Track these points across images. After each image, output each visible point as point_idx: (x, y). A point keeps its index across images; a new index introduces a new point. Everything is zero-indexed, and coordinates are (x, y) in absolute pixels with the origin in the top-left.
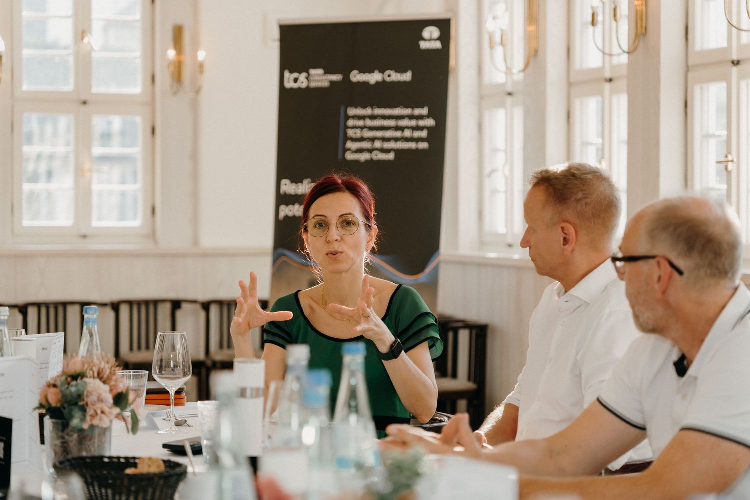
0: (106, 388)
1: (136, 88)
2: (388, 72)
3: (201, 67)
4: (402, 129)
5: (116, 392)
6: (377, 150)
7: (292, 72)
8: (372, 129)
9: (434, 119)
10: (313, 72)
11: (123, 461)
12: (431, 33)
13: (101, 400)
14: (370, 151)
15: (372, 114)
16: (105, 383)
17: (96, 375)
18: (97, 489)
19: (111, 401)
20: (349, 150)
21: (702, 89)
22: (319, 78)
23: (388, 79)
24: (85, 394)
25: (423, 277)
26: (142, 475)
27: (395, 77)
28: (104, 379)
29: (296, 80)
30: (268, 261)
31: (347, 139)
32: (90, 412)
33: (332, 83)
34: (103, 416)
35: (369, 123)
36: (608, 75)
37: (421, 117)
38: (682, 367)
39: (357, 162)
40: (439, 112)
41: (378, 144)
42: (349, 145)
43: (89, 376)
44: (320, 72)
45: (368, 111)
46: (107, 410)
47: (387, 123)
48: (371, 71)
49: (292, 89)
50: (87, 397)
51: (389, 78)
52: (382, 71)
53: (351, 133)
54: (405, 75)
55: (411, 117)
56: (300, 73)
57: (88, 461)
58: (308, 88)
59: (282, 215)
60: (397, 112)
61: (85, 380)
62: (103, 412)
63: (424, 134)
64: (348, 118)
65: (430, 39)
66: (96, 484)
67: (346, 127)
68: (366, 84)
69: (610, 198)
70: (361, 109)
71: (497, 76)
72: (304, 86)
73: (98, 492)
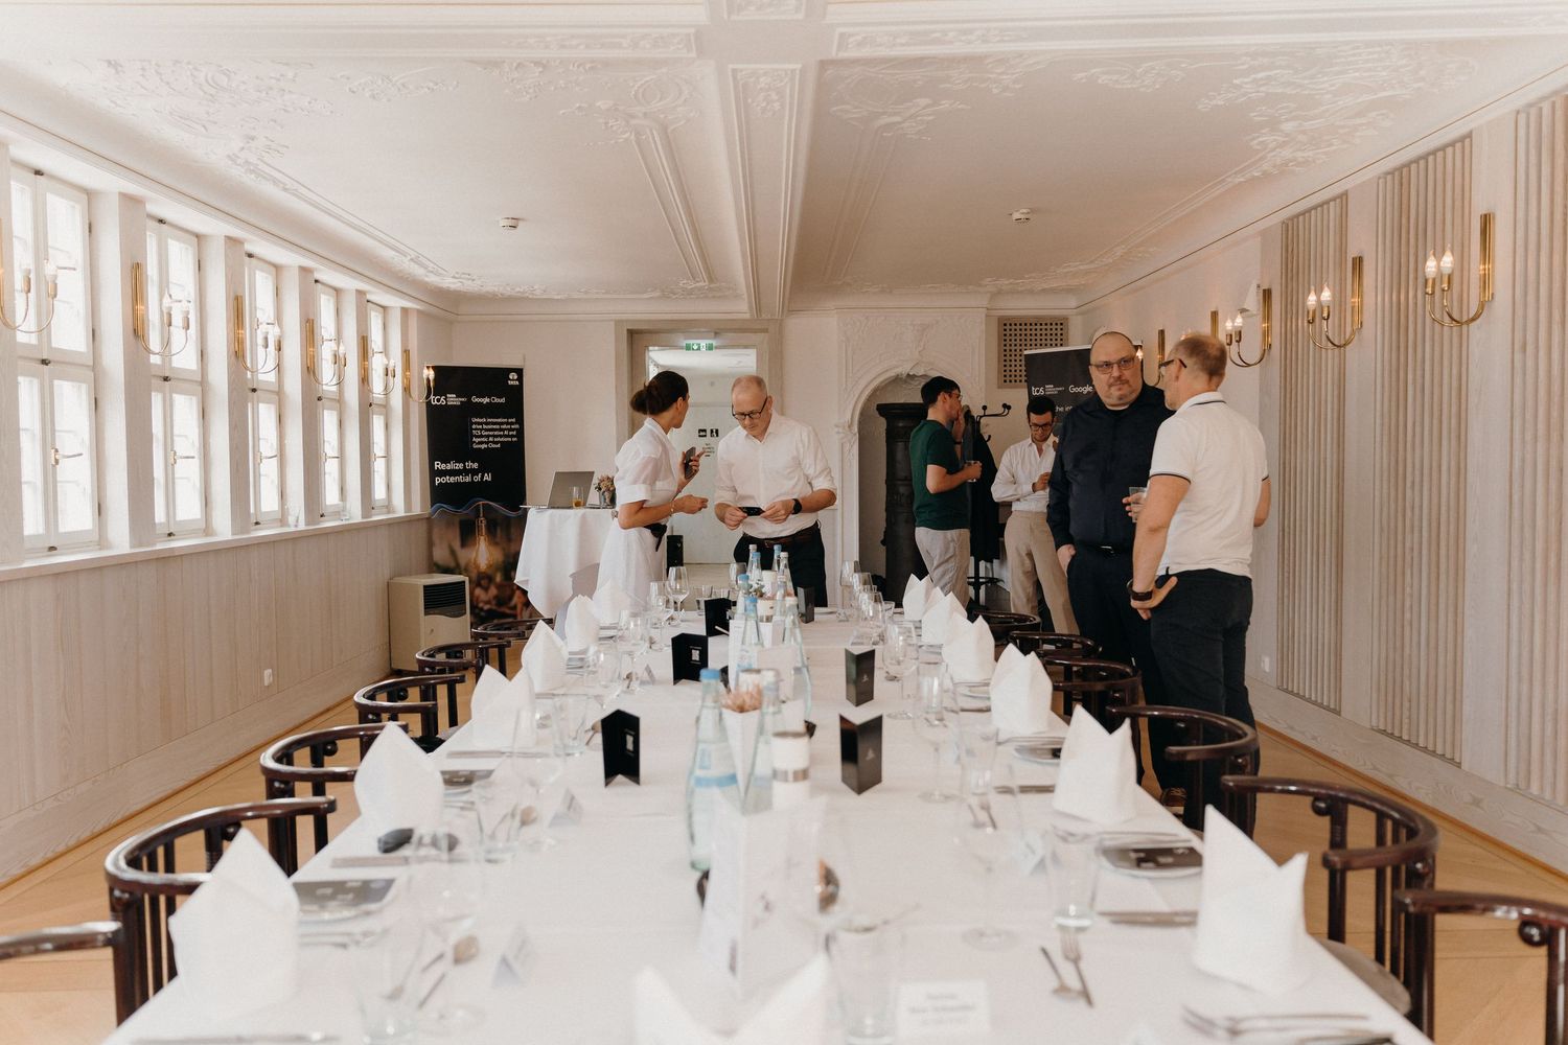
4: (503, 430)
8: (487, 430)
14: (487, 443)
22: (453, 399)
27: (497, 400)
29: (438, 400)
31: (472, 436)
35: (485, 427)
37: (512, 423)
39: (480, 449)
40: (520, 421)
41: (491, 439)
55: (507, 423)
60: (499, 420)
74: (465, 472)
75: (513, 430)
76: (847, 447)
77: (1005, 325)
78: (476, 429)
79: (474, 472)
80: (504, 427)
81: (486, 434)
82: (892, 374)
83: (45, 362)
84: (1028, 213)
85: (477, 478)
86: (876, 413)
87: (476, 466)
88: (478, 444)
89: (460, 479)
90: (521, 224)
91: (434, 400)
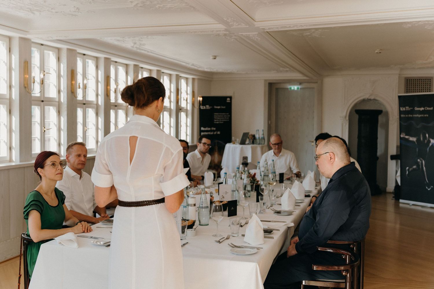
48: (218, 106)
63: (228, 118)
68: (217, 108)
74: (211, 131)
75: (228, 117)
76: (344, 124)
77: (407, 80)
79: (214, 131)
80: (225, 116)
81: (218, 119)
82: (362, 98)
83: (84, 104)
84: (379, 51)
85: (215, 133)
86: (355, 112)
87: (215, 129)
88: (216, 122)
89: (209, 133)
90: (217, 58)
91: (202, 107)
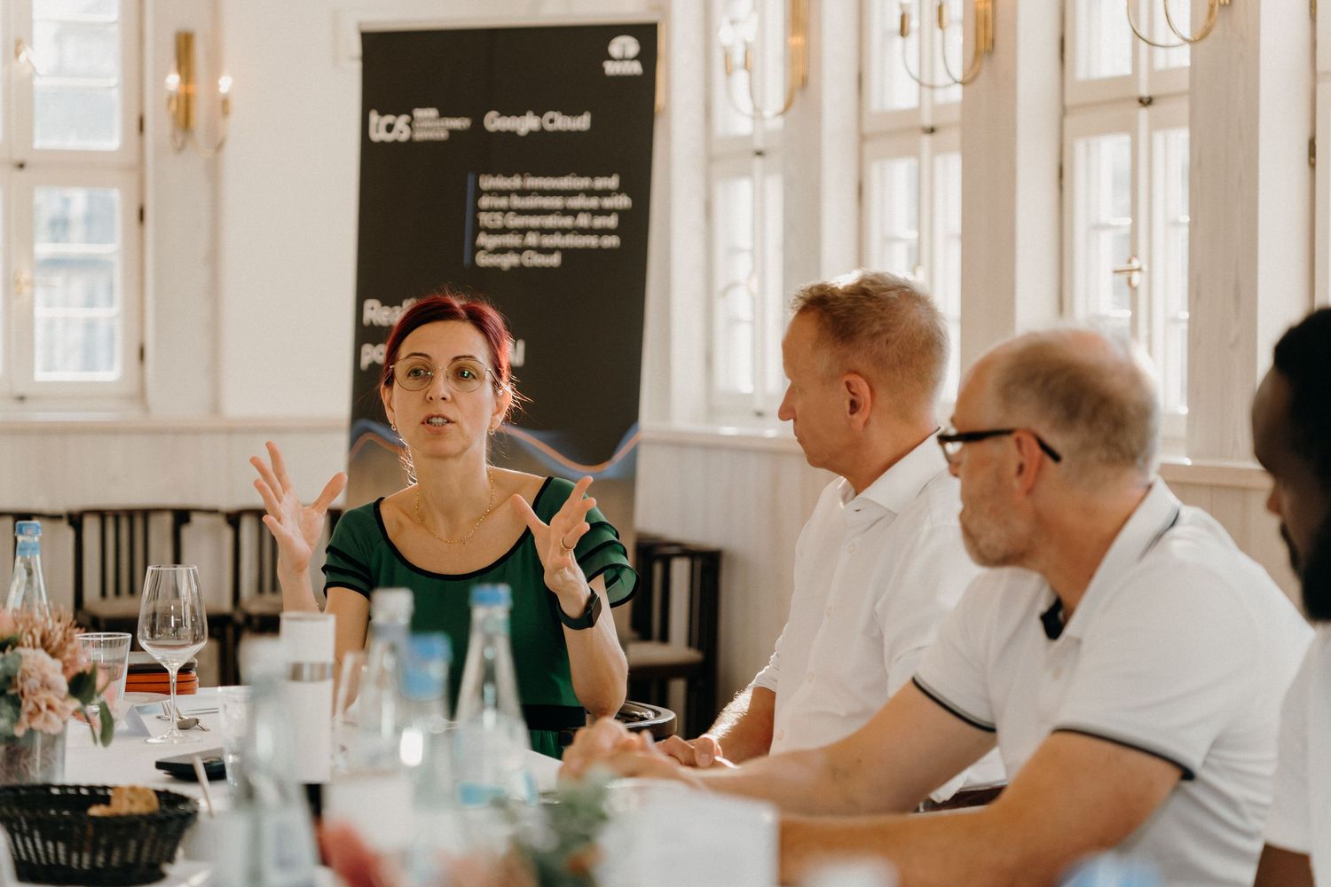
0: (57, 664)
1: (111, 140)
2: (549, 115)
3: (225, 105)
4: (574, 213)
5: (72, 672)
6: (530, 248)
7: (382, 113)
8: (521, 212)
9: (628, 195)
10: (419, 113)
11: (84, 792)
12: (624, 46)
13: (46, 685)
14: (519, 251)
15: (522, 186)
16: (53, 655)
17: (38, 641)
18: (38, 842)
19: (65, 688)
20: (483, 248)
21: (1088, 146)
22: (430, 124)
23: (549, 127)
24: (19, 674)
25: (610, 469)
26: (119, 817)
27: (562, 122)
28: (51, 649)
29: (390, 128)
30: (342, 440)
31: (478, 229)
32: (28, 706)
33: (452, 132)
34: (51, 714)
35: (517, 202)
36: (927, 121)
37: (606, 193)
38: (1054, 623)
39: (496, 270)
42: (483, 239)
43: (25, 643)
44: (433, 113)
45: (516, 182)
46: (57, 703)
47: (547, 202)
49: (382, 144)
50: (22, 679)
51: (551, 125)
52: (539, 113)
53: (485, 219)
54: (579, 119)
55: (590, 193)
56: (397, 115)
57: (23, 792)
58: (410, 141)
59: (365, 362)
61: (19, 650)
62: (50, 707)
64: (480, 193)
65: (622, 57)
66: (37, 834)
67: (477, 210)
69: (928, 331)
70: (503, 179)
71: (737, 121)
72: (404, 137)
73: (39, 846)
78: (490, 210)
